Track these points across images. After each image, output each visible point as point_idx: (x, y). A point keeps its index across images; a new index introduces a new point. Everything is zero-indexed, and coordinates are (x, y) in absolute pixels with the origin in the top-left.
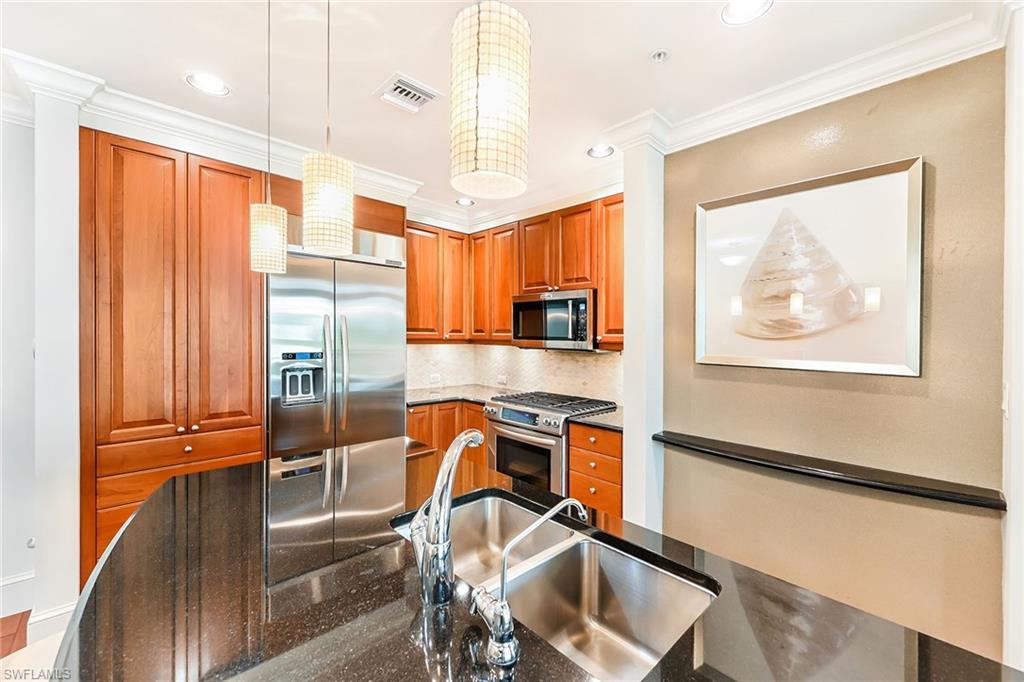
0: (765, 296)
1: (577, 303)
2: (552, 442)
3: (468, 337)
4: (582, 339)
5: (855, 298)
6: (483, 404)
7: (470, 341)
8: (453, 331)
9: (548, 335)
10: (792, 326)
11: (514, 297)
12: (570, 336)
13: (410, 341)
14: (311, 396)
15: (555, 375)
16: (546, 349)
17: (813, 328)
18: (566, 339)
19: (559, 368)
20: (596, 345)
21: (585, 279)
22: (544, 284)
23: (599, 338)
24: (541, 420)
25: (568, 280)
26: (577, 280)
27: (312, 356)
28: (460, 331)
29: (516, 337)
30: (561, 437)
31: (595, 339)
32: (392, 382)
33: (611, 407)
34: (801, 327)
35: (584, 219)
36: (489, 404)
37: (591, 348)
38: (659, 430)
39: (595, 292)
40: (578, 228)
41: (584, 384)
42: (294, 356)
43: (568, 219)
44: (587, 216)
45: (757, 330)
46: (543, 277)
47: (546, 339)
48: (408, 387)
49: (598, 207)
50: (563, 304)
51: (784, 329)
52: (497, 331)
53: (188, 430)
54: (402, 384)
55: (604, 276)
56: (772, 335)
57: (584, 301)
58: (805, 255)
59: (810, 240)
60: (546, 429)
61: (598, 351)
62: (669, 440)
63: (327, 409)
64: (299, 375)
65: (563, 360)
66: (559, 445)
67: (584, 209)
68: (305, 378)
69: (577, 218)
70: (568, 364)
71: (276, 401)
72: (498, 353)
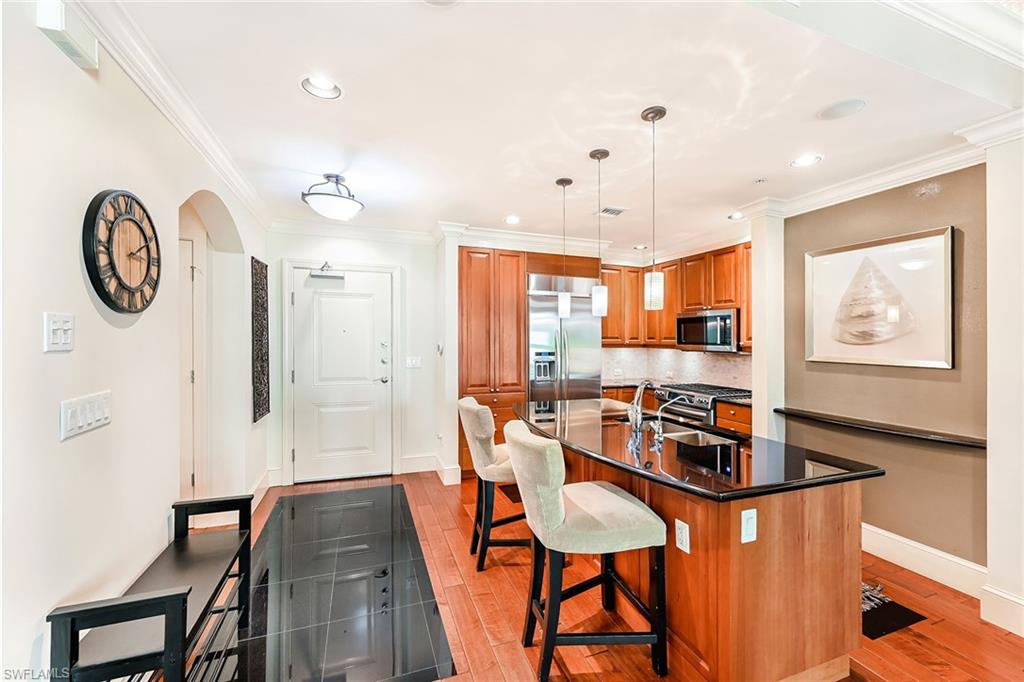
0: (853, 315)
1: (723, 319)
2: (704, 414)
3: (642, 343)
4: (730, 344)
5: (912, 318)
6: (654, 389)
7: (644, 346)
8: (632, 339)
9: (709, 341)
10: (872, 335)
11: (679, 314)
12: (719, 342)
13: (604, 345)
14: (548, 378)
15: (712, 372)
16: (705, 352)
17: (885, 337)
18: (716, 344)
19: (715, 366)
20: (739, 348)
21: (731, 301)
22: (700, 304)
23: (741, 343)
24: (696, 400)
25: (718, 302)
26: (726, 301)
27: (550, 354)
28: (637, 338)
29: (679, 342)
30: (710, 410)
31: (738, 345)
32: (594, 375)
33: (748, 394)
34: (878, 336)
35: (730, 259)
36: (659, 389)
37: (735, 350)
38: (782, 406)
39: (739, 311)
40: (725, 264)
41: (735, 378)
42: (540, 354)
43: (719, 257)
44: (733, 255)
45: (848, 338)
46: (699, 299)
47: (707, 344)
48: (603, 378)
49: (741, 250)
50: (714, 318)
51: (866, 338)
52: (665, 338)
53: (495, 391)
54: (599, 376)
55: (745, 298)
56: (858, 342)
57: (729, 317)
58: (881, 288)
59: (882, 278)
60: (698, 405)
61: (741, 353)
62: (789, 415)
63: (556, 385)
64: (542, 365)
65: (718, 360)
66: (708, 416)
67: (731, 250)
68: (545, 366)
69: (725, 257)
70: (722, 363)
71: (533, 381)
72: (666, 355)
